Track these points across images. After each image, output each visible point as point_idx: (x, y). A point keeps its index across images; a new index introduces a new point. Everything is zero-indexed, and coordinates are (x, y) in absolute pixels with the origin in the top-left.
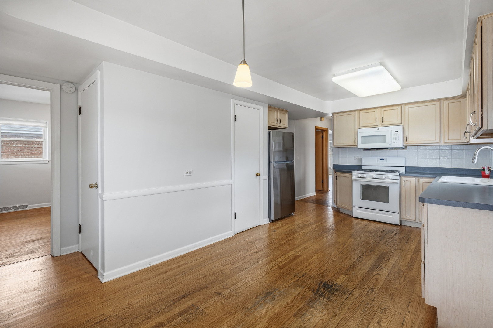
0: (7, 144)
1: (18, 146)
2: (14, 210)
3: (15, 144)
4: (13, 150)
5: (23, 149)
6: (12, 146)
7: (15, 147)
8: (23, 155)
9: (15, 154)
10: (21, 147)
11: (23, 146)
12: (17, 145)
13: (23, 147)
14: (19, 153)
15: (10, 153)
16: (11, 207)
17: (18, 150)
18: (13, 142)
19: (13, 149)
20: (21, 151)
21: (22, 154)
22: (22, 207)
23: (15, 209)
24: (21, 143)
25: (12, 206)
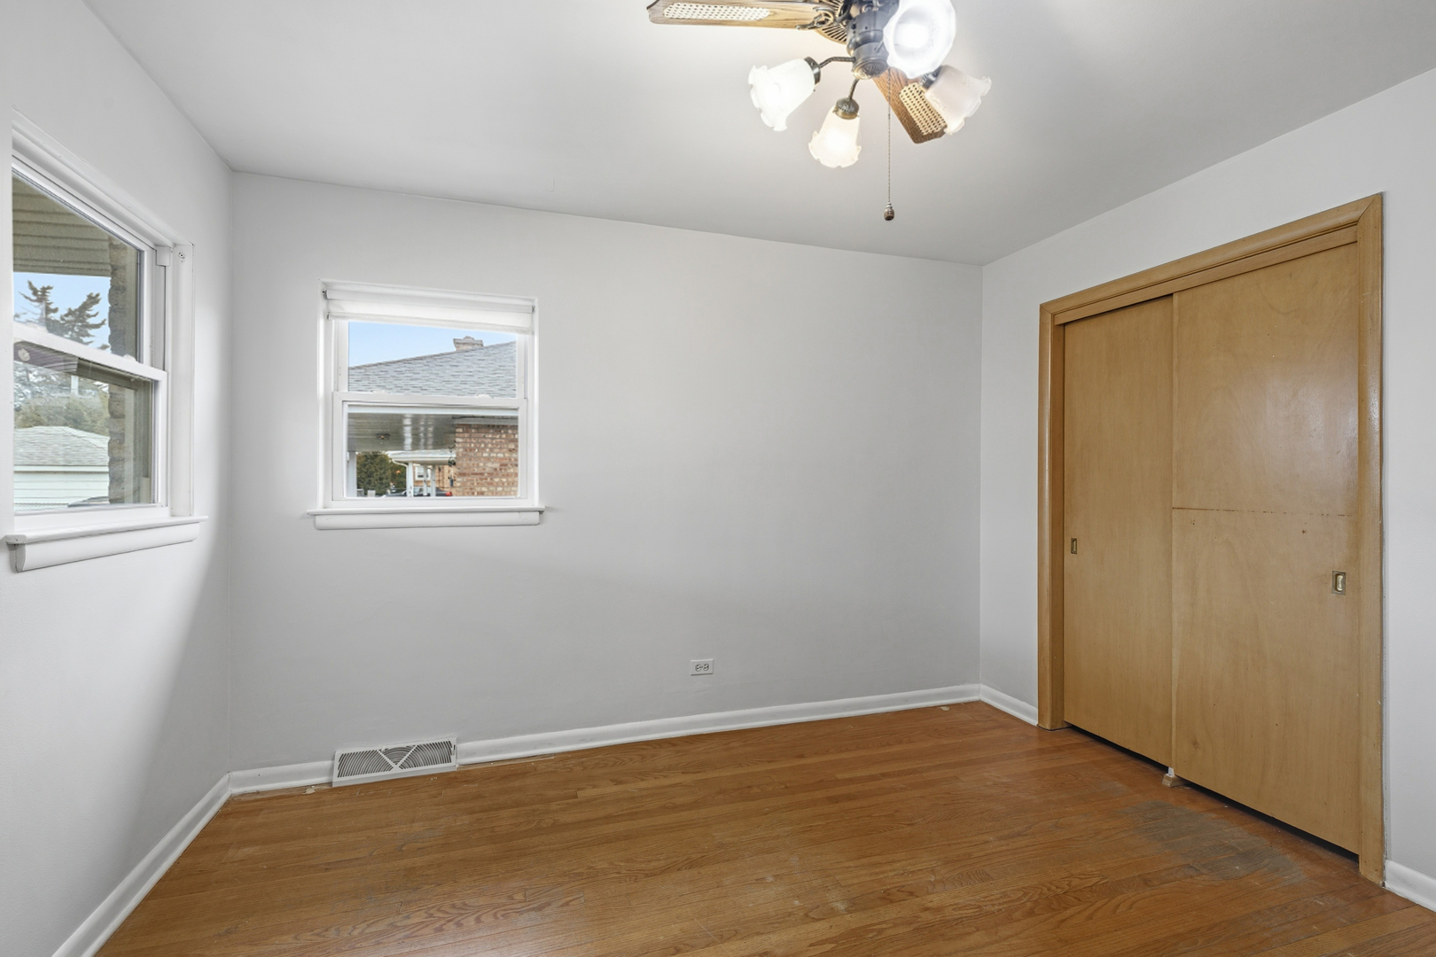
0: (471, 450)
1: (495, 455)
2: (396, 771)
3: (488, 450)
4: (484, 469)
5: (506, 465)
6: (482, 456)
7: (488, 459)
8: (506, 484)
9: (489, 480)
10: (501, 459)
11: (507, 455)
12: (492, 455)
13: (505, 458)
14: (497, 475)
15: (478, 477)
16: (387, 752)
17: (495, 469)
18: (483, 446)
19: (484, 464)
20: (501, 469)
21: (504, 480)
22: (429, 753)
23: (402, 767)
24: (501, 448)
25: (390, 747)
